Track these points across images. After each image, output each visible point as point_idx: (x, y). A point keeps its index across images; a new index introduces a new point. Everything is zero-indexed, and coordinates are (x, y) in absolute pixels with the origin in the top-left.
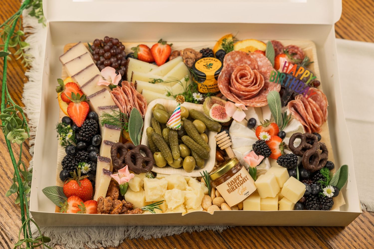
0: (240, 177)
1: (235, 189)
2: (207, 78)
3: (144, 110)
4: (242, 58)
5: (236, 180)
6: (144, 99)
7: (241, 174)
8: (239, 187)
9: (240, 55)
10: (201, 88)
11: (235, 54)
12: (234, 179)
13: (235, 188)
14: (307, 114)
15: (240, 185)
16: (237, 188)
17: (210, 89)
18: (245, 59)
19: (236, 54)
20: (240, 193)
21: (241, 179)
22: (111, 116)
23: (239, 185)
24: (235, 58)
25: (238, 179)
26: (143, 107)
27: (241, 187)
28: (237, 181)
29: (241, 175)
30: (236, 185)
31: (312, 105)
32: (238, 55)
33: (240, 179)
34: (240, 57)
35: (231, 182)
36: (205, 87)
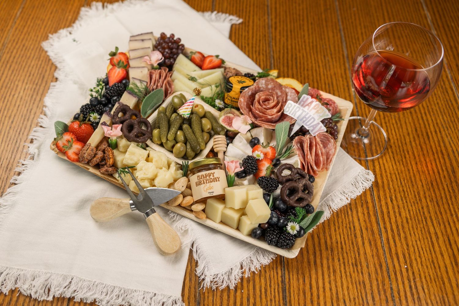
0: (212, 175)
1: (202, 184)
2: (233, 89)
3: (169, 94)
4: (275, 87)
5: (207, 176)
6: (173, 87)
7: (214, 173)
8: (207, 183)
9: (274, 84)
10: (227, 98)
11: (269, 81)
12: (205, 174)
13: (202, 182)
14: (309, 152)
15: (209, 183)
16: (204, 183)
17: (234, 101)
18: (277, 89)
19: (271, 81)
20: (205, 190)
21: (213, 178)
22: (137, 86)
23: (208, 181)
24: (268, 85)
25: (210, 176)
26: (169, 92)
27: (208, 184)
28: (208, 178)
29: (214, 175)
30: (205, 181)
31: (318, 146)
32: (272, 83)
33: (211, 177)
34: (273, 86)
35: (201, 176)
36: (230, 98)
